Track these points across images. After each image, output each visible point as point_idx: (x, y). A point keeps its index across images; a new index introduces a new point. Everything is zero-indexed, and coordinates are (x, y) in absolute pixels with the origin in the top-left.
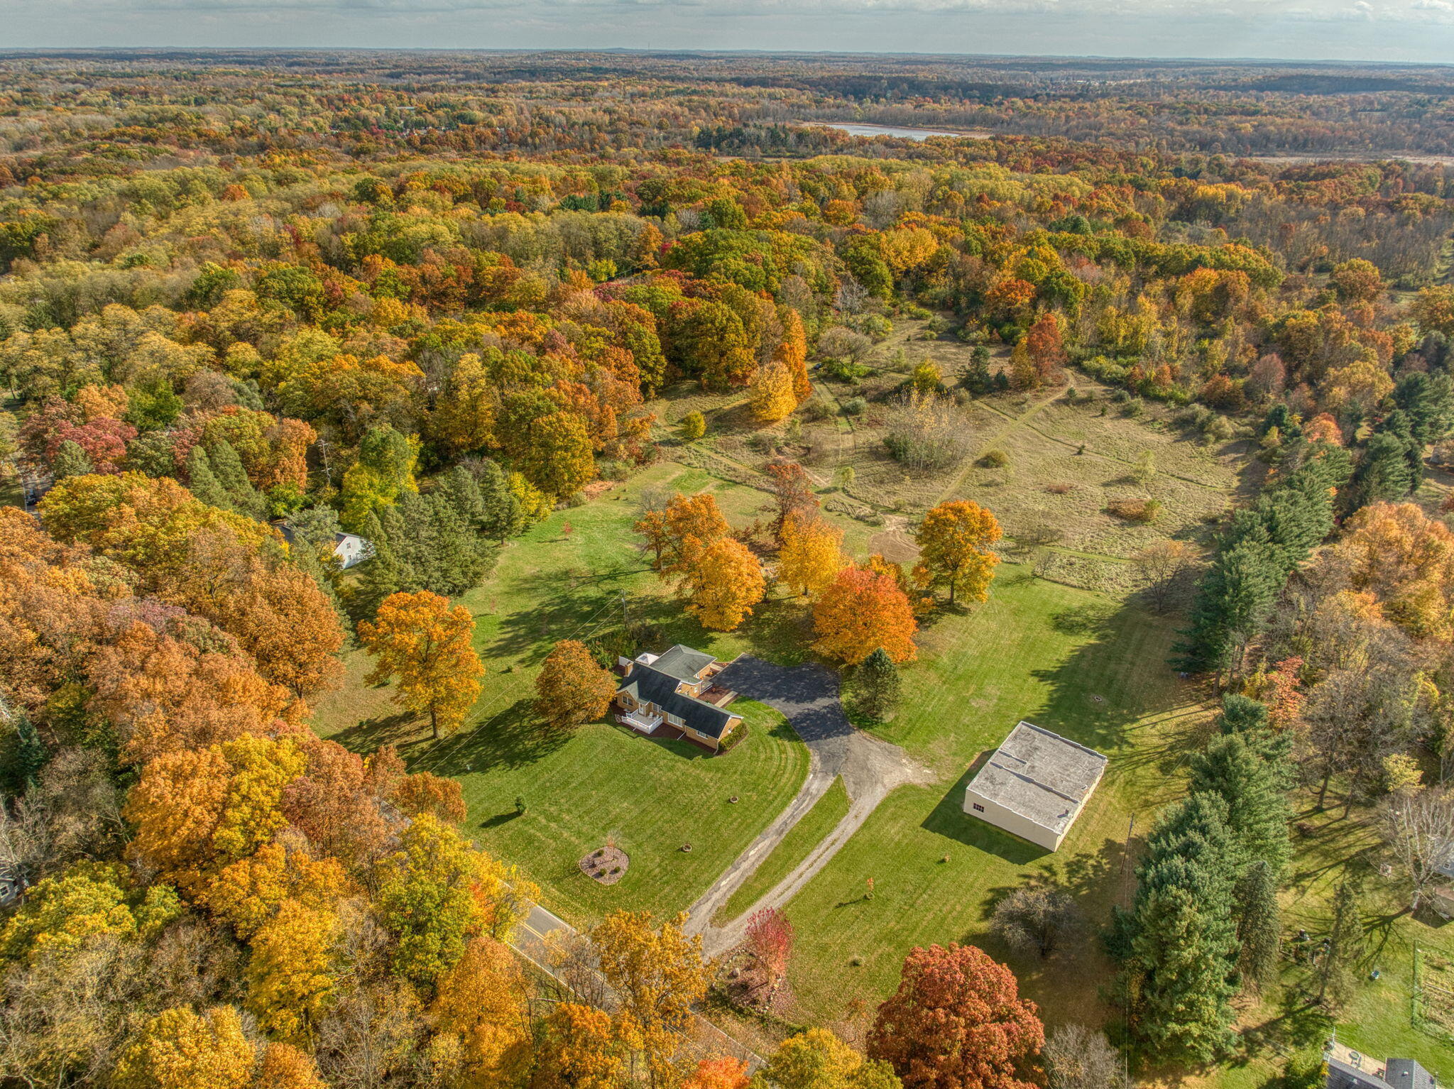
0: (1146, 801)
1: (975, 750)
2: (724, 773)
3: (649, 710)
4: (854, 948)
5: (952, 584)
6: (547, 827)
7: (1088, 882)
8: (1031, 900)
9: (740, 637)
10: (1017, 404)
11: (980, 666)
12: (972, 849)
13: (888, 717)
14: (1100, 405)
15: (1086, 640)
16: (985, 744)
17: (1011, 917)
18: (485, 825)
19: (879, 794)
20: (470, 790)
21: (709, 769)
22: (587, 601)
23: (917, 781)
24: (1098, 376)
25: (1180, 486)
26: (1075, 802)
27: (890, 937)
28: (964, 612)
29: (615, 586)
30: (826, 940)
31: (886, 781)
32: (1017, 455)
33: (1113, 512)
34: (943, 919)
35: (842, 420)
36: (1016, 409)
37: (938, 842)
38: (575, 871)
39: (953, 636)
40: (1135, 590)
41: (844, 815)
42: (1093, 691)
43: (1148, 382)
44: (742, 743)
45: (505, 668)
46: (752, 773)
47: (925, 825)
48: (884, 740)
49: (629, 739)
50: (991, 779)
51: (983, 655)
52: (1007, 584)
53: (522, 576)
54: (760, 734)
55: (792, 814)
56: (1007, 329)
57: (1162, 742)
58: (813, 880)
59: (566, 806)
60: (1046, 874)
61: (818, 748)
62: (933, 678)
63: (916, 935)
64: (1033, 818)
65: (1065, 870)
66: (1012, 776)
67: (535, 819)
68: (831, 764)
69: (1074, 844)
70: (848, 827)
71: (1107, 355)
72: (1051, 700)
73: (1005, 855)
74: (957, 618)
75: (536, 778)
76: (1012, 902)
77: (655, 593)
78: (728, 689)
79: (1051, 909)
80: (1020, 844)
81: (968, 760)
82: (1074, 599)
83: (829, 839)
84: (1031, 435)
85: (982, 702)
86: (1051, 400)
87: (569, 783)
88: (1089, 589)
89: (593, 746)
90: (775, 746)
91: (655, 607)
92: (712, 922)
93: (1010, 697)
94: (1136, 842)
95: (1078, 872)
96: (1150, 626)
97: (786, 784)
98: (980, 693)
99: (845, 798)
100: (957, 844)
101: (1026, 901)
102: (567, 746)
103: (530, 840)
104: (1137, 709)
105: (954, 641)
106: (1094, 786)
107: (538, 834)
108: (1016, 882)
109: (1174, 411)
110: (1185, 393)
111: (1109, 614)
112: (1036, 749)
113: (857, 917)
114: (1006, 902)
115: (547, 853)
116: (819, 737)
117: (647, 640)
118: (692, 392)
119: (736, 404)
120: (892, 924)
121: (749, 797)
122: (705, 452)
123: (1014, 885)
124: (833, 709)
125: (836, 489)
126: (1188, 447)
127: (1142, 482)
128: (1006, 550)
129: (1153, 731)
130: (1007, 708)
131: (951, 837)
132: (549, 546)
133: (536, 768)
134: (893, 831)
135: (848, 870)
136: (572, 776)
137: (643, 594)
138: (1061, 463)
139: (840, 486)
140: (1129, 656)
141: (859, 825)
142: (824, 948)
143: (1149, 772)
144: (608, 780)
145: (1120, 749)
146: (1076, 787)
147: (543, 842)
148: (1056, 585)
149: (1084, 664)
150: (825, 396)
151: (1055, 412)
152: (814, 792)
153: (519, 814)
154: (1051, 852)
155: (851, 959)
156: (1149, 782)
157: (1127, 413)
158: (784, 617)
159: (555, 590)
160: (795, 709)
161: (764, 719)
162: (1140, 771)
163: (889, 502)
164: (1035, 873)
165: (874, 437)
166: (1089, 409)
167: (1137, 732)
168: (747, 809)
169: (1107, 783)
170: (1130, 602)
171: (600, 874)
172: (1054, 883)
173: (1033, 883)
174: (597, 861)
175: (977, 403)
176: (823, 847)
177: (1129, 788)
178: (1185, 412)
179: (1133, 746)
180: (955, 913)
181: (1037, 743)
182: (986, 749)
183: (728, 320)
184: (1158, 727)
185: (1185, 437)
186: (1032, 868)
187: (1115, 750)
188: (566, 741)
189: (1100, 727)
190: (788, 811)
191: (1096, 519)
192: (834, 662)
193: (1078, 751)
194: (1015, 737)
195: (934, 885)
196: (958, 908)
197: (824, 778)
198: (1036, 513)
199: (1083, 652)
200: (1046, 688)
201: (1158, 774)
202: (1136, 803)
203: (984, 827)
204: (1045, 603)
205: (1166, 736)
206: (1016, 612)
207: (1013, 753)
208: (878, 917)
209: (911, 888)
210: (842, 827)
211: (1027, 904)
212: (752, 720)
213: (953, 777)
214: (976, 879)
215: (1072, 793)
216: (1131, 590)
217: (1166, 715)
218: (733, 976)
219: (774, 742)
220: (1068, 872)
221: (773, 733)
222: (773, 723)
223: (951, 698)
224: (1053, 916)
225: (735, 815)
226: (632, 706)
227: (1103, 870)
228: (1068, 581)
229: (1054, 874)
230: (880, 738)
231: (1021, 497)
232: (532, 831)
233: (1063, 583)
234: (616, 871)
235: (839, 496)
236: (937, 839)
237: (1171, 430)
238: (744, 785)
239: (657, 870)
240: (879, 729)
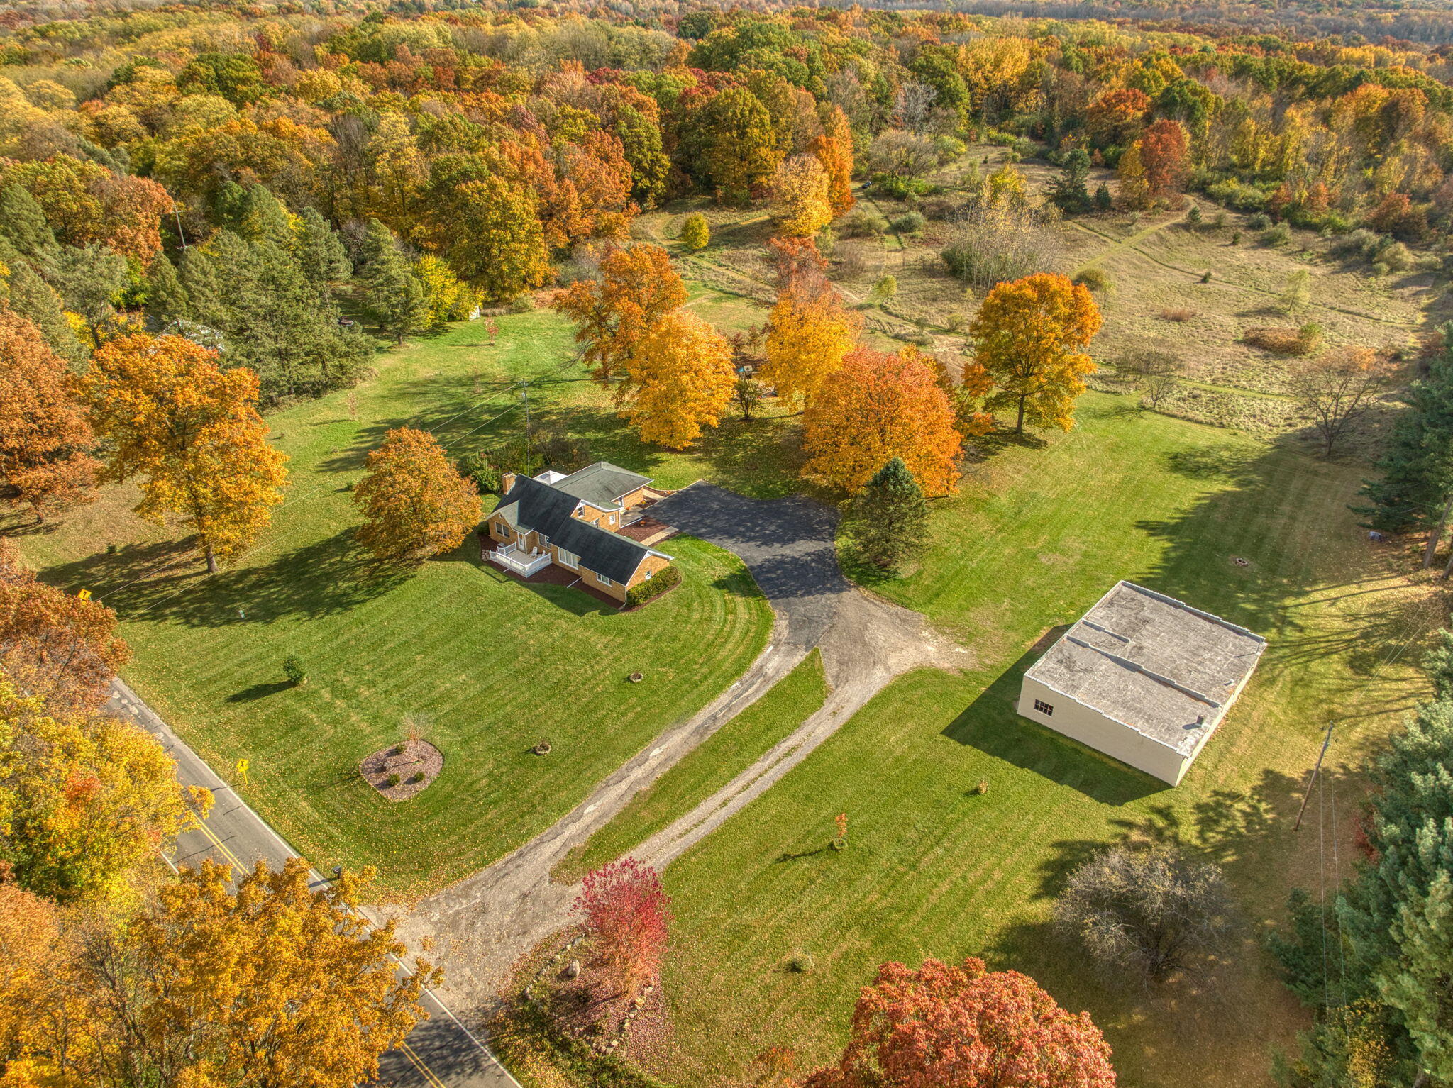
0: (1331, 712)
1: (1042, 624)
2: (629, 637)
3: (532, 542)
4: (796, 937)
5: (1021, 403)
6: (329, 705)
7: (1236, 842)
8: (1139, 871)
9: (699, 460)
10: (1122, 226)
11: (1056, 512)
12: (1029, 774)
13: (906, 570)
14: (1232, 233)
15: (1218, 486)
16: (1060, 617)
17: (1097, 900)
18: (235, 699)
19: (879, 679)
20: (233, 647)
21: (605, 631)
22: (491, 410)
23: (944, 664)
24: (1230, 202)
25: (1346, 321)
26: (1214, 705)
27: (866, 921)
28: (1037, 444)
29: (537, 394)
30: (748, 918)
31: (892, 661)
32: (1120, 279)
33: (1253, 342)
34: (968, 894)
35: (891, 238)
36: (1121, 231)
37: (968, 761)
38: (351, 776)
39: (1018, 472)
40: (1290, 430)
41: (813, 710)
42: (1232, 550)
43: (1297, 206)
44: (668, 596)
45: (345, 486)
46: (674, 639)
47: (950, 732)
48: (896, 603)
49: (493, 584)
50: (1068, 663)
51: (1062, 499)
52: (1102, 416)
53: (412, 378)
54: (698, 585)
56: (1111, 150)
57: (1349, 626)
58: (746, 812)
59: (370, 676)
60: (1160, 823)
61: (788, 609)
62: (982, 523)
63: (915, 919)
64: (1140, 727)
65: (1193, 818)
66: (1103, 660)
67: (316, 692)
68: (805, 633)
69: (1209, 776)
70: (819, 728)
71: (1241, 180)
72: (1166, 560)
73: (1087, 787)
74: (1027, 450)
75: (337, 634)
76: (1099, 874)
77: (590, 404)
78: (665, 523)
79: (1179, 891)
80: (1116, 771)
81: (1029, 636)
82: (1202, 438)
83: (784, 747)
84: (1139, 259)
85: (1057, 558)
86: (1168, 223)
87: (384, 642)
88: (1222, 426)
89: (437, 589)
90: (719, 603)
91: (587, 420)
92: (554, 875)
93: (1101, 553)
94: (1319, 777)
95: (1217, 822)
96: (1316, 473)
97: (725, 659)
98: (1054, 546)
99: (820, 684)
100: (1002, 766)
101: (1127, 870)
102: (400, 588)
103: (296, 724)
104: (1303, 580)
105: (1018, 477)
106: (1243, 683)
107: (313, 715)
108: (1104, 833)
109: (1332, 240)
110: (1346, 219)
111: (1253, 456)
112: (1145, 621)
113: (811, 881)
114: (1087, 872)
115: (315, 746)
116: (792, 593)
117: (562, 457)
118: (702, 206)
119: (758, 220)
120: (874, 897)
121: (662, 675)
122: (705, 264)
123: (1100, 838)
124: (821, 557)
125: (870, 306)
126: (1351, 279)
127: (1291, 314)
128: (1101, 378)
129: (1332, 610)
130: (1097, 567)
131: (992, 754)
132: (463, 350)
133: (339, 619)
134: (894, 738)
135: (807, 798)
136: (393, 633)
137: (573, 404)
138: (1180, 290)
139: (878, 302)
140: (1286, 508)
141: (838, 724)
142: (742, 934)
143: (1332, 669)
144: (446, 640)
145: (1280, 632)
146: (1214, 681)
147: (315, 729)
148: (1172, 420)
149: (1217, 516)
150: (871, 212)
151: (1172, 237)
152: (770, 672)
153: (293, 683)
154: (1169, 786)
155: (788, 958)
156: (1333, 683)
157: (1268, 242)
158: (770, 439)
159: (452, 396)
160: (759, 554)
161: (710, 565)
162: (1316, 666)
163: (942, 322)
164: (1140, 820)
165: (932, 254)
166: (1216, 236)
167: (1306, 610)
168: (654, 692)
169: (1263, 680)
170: (1283, 445)
171: (389, 784)
172: (1176, 840)
173: (1136, 836)
174: (389, 764)
175: (1069, 224)
176: (772, 759)
177: (1300, 691)
178: (1347, 239)
179: (1301, 629)
180: (990, 885)
181: (1146, 613)
182: (1060, 623)
183: (751, 112)
184: (1341, 604)
185: (1347, 268)
186: (1134, 811)
187: (1272, 634)
188: (401, 582)
189: (1247, 600)
190: (723, 698)
191: (1228, 350)
192: (833, 496)
193: (1215, 627)
194: (1111, 603)
195: (956, 831)
196: (997, 875)
197: (790, 653)
198: (1144, 340)
199: (1215, 501)
200: (1159, 545)
201: (1348, 673)
202: (1314, 713)
203: (1052, 741)
204: (1156, 440)
205: (1354, 617)
206: (1114, 449)
207: (1106, 625)
208: (850, 882)
209: (914, 835)
210: (807, 729)
211: (1130, 878)
212: (692, 566)
213: (1003, 660)
214: (1032, 826)
215: (1207, 691)
216: (1282, 429)
217: (1354, 589)
218: (567, 975)
219: (717, 596)
220: (1200, 822)
221: (720, 584)
222: (722, 571)
223: (1007, 551)
224: (1184, 905)
225: (633, 700)
226: (508, 537)
227: (1262, 822)
228: (1190, 415)
229: (1174, 823)
230: (890, 600)
231: (1123, 323)
232: (304, 711)
233: (1183, 418)
234: (416, 779)
235: (876, 314)
236: (969, 756)
237: (1326, 261)
238: (657, 657)
239: (485, 782)
240: (891, 586)
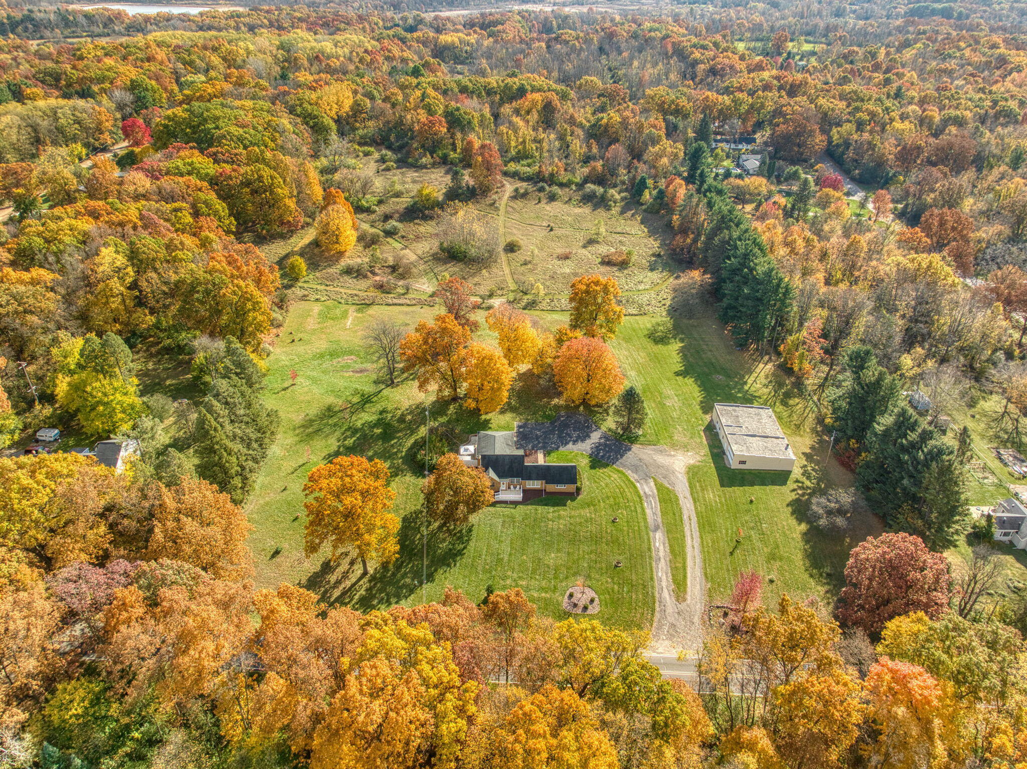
2: (593, 505)
3: (508, 484)
4: (762, 573)
7: (819, 479)
9: (502, 413)
10: (491, 205)
11: (646, 380)
15: (676, 345)
17: (832, 513)
19: (682, 478)
21: (582, 507)
23: (692, 462)
24: (518, 176)
26: (783, 438)
31: (677, 469)
33: (606, 263)
35: (391, 240)
36: (493, 208)
37: (738, 492)
38: (567, 615)
41: (678, 500)
42: (711, 374)
43: (554, 175)
44: (584, 482)
46: (608, 497)
47: (722, 485)
48: (650, 445)
49: (512, 511)
50: (738, 443)
54: (586, 471)
55: (652, 511)
56: (441, 153)
58: (703, 546)
59: (515, 576)
60: (800, 484)
61: (624, 466)
64: (777, 456)
68: (641, 473)
70: (687, 506)
71: (514, 161)
77: (413, 402)
81: (701, 437)
82: (644, 323)
83: (685, 517)
84: (515, 224)
85: (671, 401)
86: (506, 197)
87: (501, 559)
88: (645, 314)
90: (601, 475)
92: (678, 600)
93: (679, 392)
95: (810, 476)
96: (695, 326)
97: (631, 496)
99: (669, 490)
100: (748, 489)
102: (474, 533)
104: (740, 376)
109: (577, 191)
111: (670, 325)
112: (738, 417)
113: (745, 555)
116: (617, 458)
120: (765, 549)
121: (621, 514)
124: (605, 437)
126: (602, 212)
127: (600, 240)
129: (758, 385)
130: (686, 399)
131: (742, 486)
132: (287, 394)
133: (466, 560)
134: (711, 496)
135: (713, 531)
136: (499, 554)
137: (406, 406)
140: (704, 347)
141: (692, 502)
143: (781, 409)
144: (525, 544)
146: (774, 430)
149: (691, 359)
150: (363, 225)
151: (515, 205)
152: (650, 494)
154: (791, 471)
155: (766, 580)
156: (786, 414)
157: (552, 198)
159: (336, 425)
160: (586, 447)
161: (578, 460)
164: (795, 486)
166: (531, 199)
167: (753, 389)
168: (628, 522)
170: (671, 316)
171: (585, 608)
172: (808, 487)
173: (799, 492)
174: (574, 601)
176: (687, 524)
178: (585, 191)
179: (760, 397)
180: (786, 527)
181: (734, 413)
182: (702, 428)
184: (759, 382)
185: (596, 207)
186: (791, 485)
188: (470, 532)
189: (737, 393)
190: (649, 511)
191: (603, 270)
194: (722, 414)
197: (646, 483)
199: (683, 353)
200: (691, 381)
201: (785, 408)
203: (750, 473)
204: (634, 330)
205: (767, 385)
207: (730, 424)
208: (754, 549)
209: (753, 524)
210: (684, 507)
213: (705, 451)
214: (776, 504)
215: (777, 434)
216: (663, 308)
217: (755, 374)
219: (598, 473)
220: (807, 478)
221: (592, 467)
222: (585, 461)
225: (625, 529)
227: (817, 470)
229: (803, 483)
230: (647, 445)
234: (592, 601)
236: (736, 490)
238: (610, 507)
239: (616, 587)
240: (643, 439)
